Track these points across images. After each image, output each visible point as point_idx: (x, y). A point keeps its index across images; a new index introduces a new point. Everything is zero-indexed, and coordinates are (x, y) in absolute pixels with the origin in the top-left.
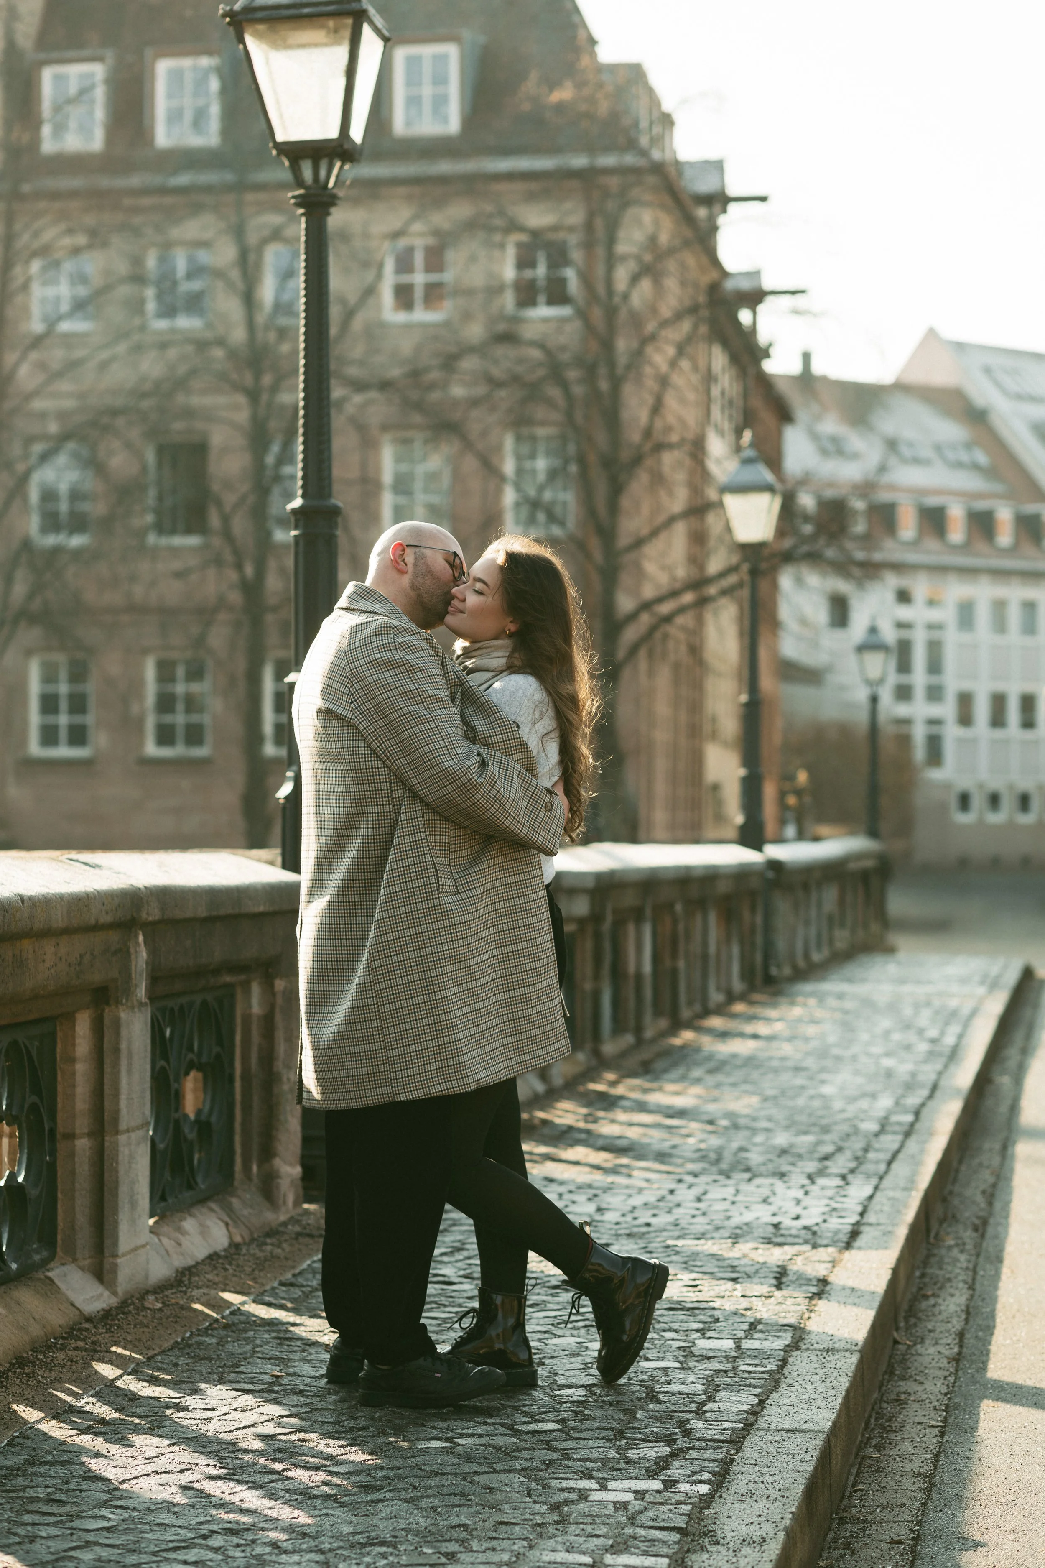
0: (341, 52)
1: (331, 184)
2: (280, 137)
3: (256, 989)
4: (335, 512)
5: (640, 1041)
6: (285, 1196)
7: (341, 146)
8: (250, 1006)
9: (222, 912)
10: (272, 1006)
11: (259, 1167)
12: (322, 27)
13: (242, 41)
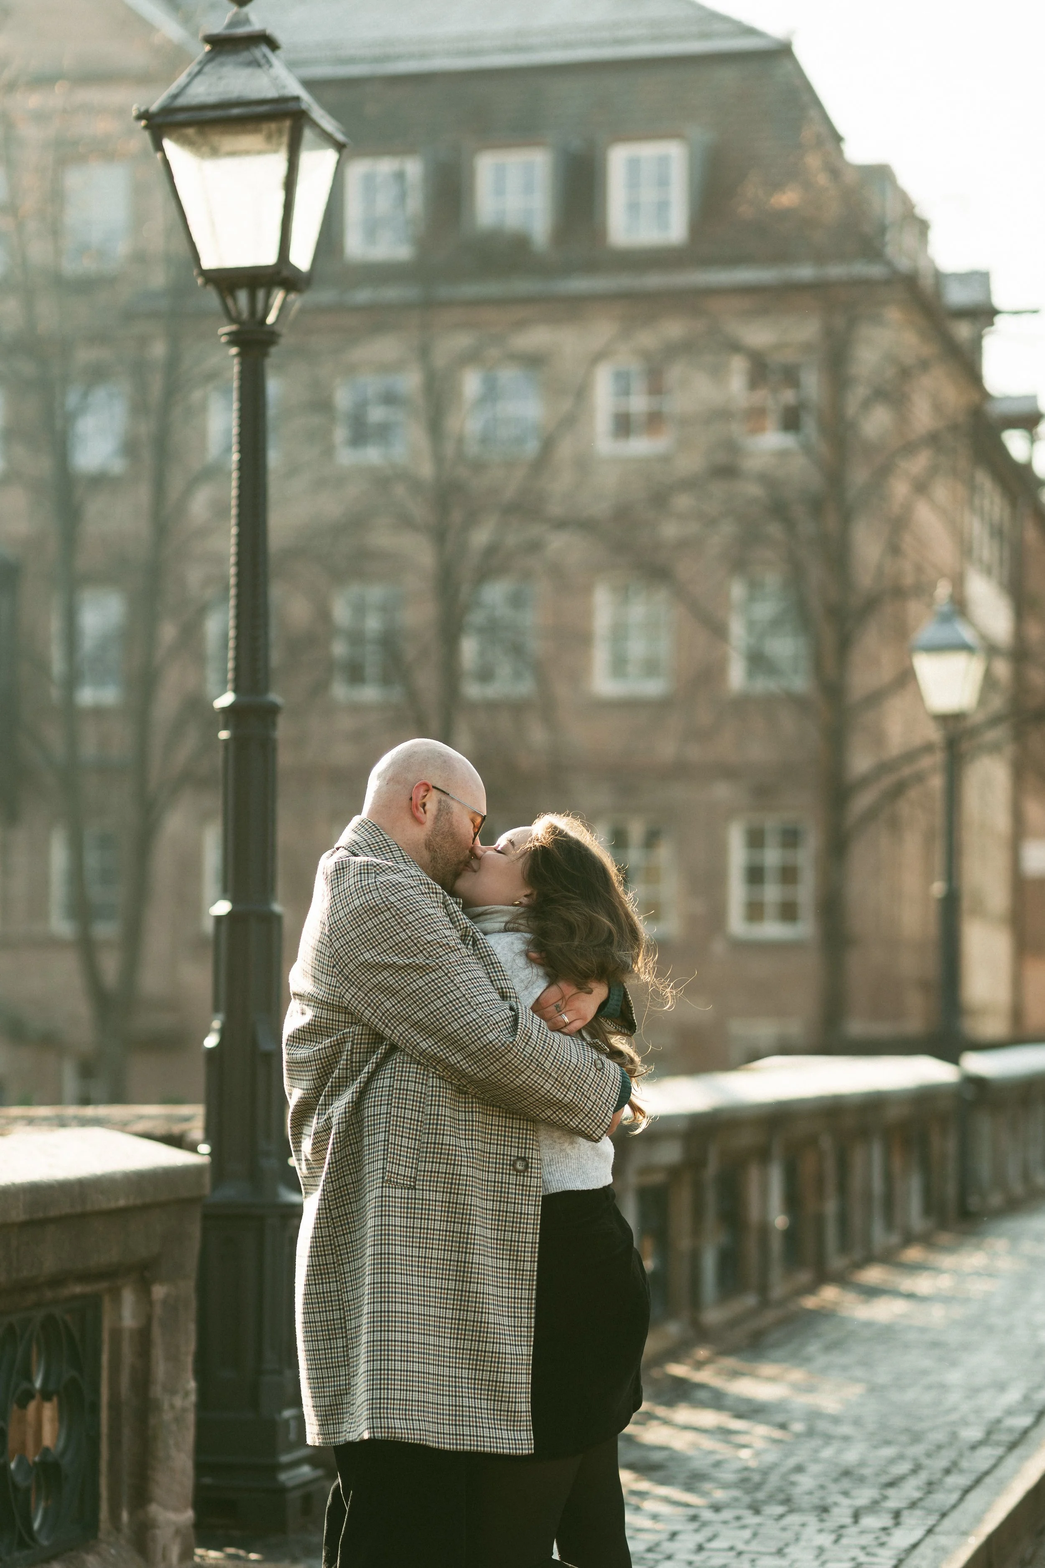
0: (278, 162)
1: (271, 319)
2: (208, 262)
3: (128, 1297)
4: (273, 710)
5: (765, 1303)
6: (165, 1549)
7: (278, 273)
8: (120, 1318)
9: (53, 1213)
10: (149, 1319)
11: (131, 1514)
12: (256, 131)
13: (159, 148)
